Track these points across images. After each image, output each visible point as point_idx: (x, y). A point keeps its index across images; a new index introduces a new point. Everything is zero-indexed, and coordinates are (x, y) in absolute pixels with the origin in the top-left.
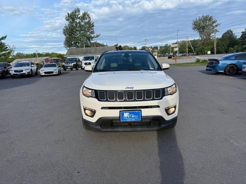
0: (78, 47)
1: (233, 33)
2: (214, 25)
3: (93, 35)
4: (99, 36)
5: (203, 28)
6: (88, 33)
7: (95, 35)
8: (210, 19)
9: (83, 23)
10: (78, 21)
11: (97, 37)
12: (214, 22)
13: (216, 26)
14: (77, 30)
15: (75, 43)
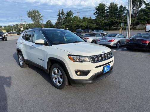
1: (51, 22)
2: (40, 16)
5: (34, 17)
8: (37, 12)
12: (40, 14)
13: (41, 17)
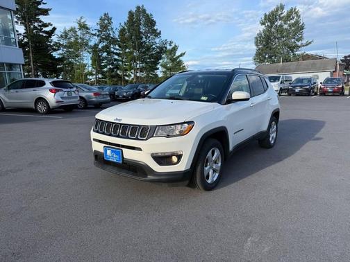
0: (274, 62)
3: (299, 43)
4: (310, 43)
6: (293, 40)
7: (304, 42)
9: (286, 26)
10: (279, 23)
11: (307, 45)
14: (275, 38)
15: (270, 57)
